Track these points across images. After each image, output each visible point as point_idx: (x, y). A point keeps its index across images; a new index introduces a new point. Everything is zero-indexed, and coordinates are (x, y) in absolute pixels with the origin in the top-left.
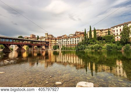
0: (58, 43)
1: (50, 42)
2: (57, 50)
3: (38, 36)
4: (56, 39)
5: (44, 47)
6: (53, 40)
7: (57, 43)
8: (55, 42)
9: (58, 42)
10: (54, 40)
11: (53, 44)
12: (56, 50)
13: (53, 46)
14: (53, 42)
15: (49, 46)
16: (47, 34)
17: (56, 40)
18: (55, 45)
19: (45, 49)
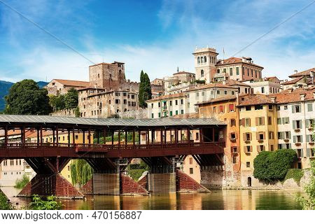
0: (293, 134)
1: (229, 130)
3: (144, 78)
4: (270, 106)
5: (189, 163)
6: (253, 114)
7: (282, 128)
8: (264, 128)
9: (290, 127)
10: (264, 112)
11: (254, 143)
13: (255, 153)
14: (254, 129)
15: (227, 159)
16: (213, 54)
17: (273, 107)
18: (267, 149)
19: (196, 176)
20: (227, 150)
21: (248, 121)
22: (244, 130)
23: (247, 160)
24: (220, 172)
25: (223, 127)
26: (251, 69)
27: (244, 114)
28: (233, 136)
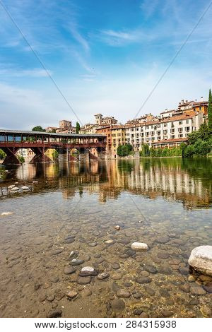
0: (131, 139)
1: (108, 139)
2: (129, 158)
3: (78, 124)
4: (123, 129)
5: (94, 151)
6: (116, 132)
7: (127, 137)
8: (120, 137)
9: (130, 137)
10: (120, 131)
11: (117, 143)
12: (126, 158)
13: (117, 146)
14: (117, 138)
15: (107, 149)
16: (101, 116)
18: (122, 144)
19: (96, 155)
20: (107, 146)
21: (114, 135)
22: (113, 138)
23: (114, 149)
24: (104, 153)
25: (105, 137)
26: (114, 121)
27: (113, 132)
28: (109, 140)
